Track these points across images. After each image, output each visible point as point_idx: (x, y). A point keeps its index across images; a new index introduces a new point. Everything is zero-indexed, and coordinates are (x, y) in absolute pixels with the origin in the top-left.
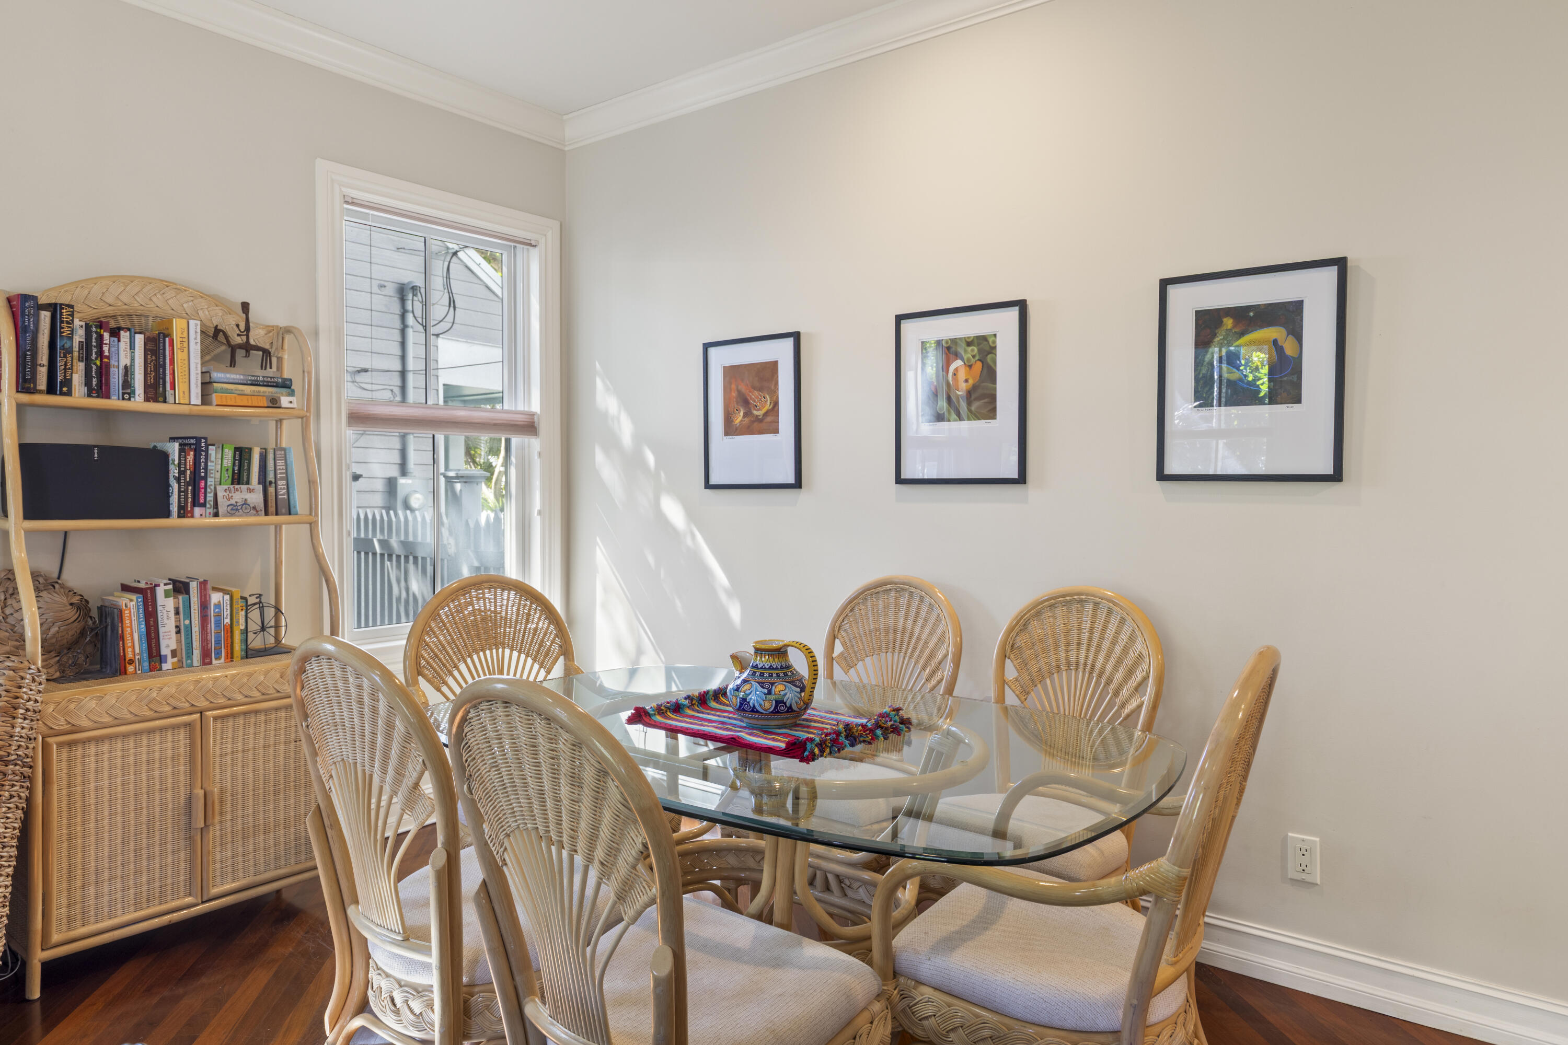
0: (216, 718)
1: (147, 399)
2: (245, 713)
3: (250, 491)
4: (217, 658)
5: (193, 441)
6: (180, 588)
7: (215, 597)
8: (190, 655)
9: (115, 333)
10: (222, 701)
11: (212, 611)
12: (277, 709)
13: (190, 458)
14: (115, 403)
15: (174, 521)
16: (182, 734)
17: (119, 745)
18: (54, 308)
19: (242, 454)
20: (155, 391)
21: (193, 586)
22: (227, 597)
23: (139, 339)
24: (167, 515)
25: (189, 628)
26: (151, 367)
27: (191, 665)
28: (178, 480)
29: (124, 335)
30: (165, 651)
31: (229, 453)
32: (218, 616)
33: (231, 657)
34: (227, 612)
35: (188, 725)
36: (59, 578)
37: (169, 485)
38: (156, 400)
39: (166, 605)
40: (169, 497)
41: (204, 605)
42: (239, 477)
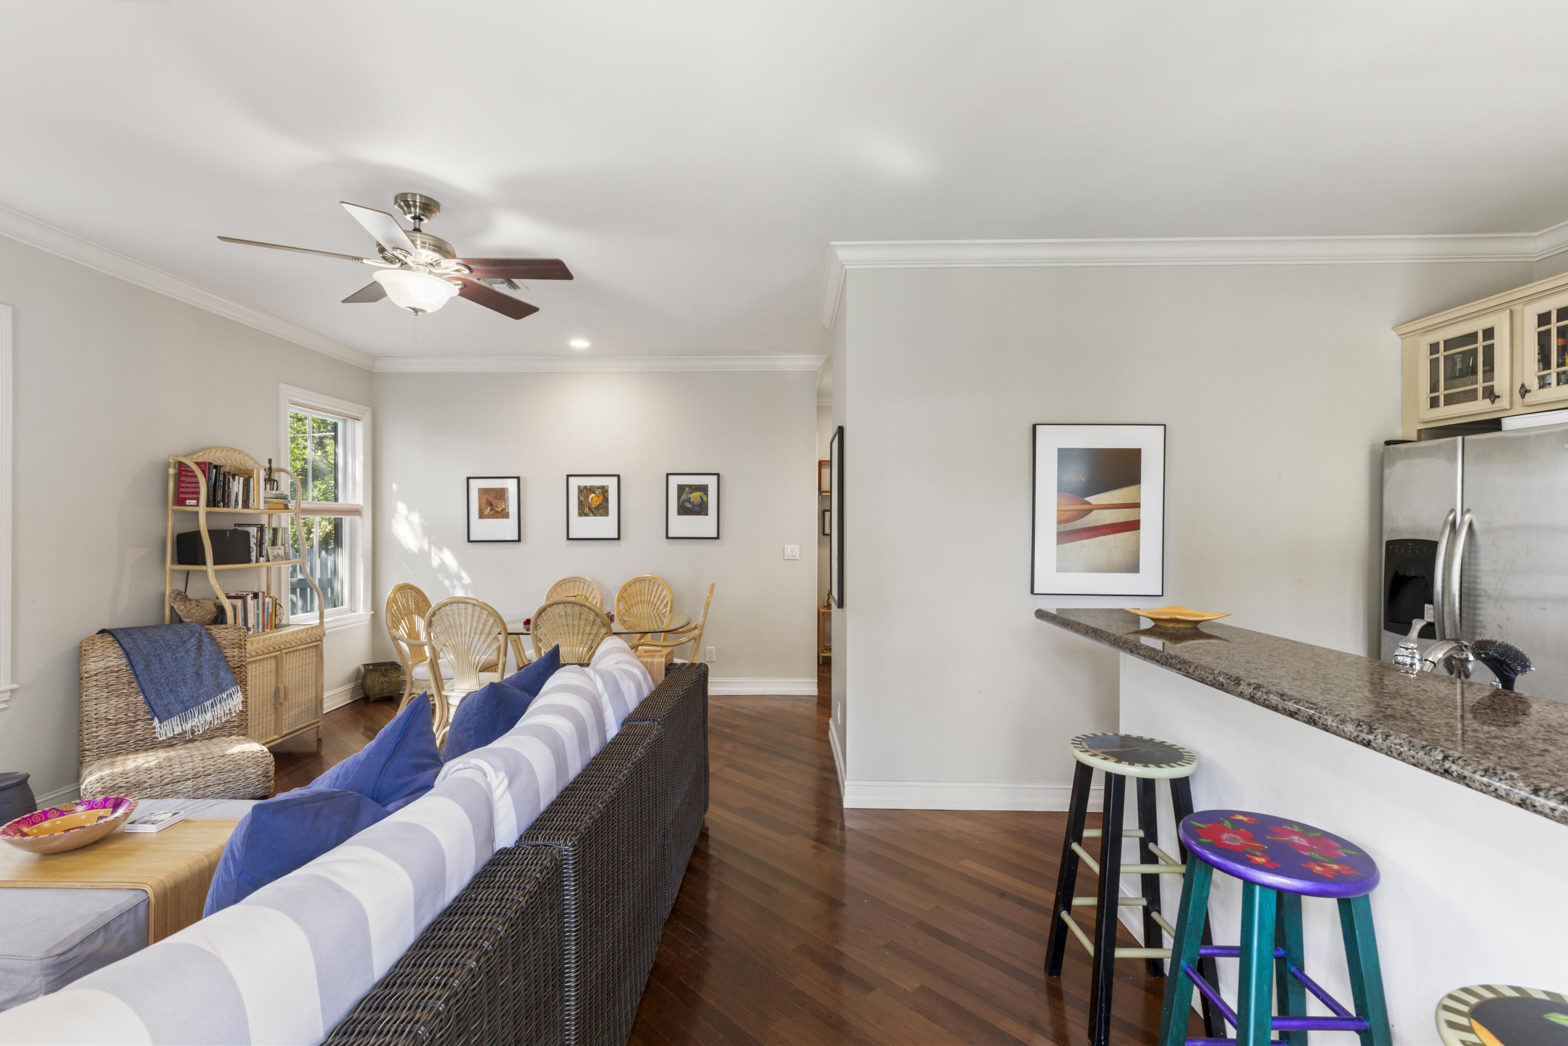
0: (286, 653)
1: (243, 508)
2: (293, 651)
3: (279, 549)
4: (267, 629)
5: (260, 526)
6: (256, 596)
7: (267, 600)
8: (258, 627)
9: (234, 476)
10: (288, 645)
11: (266, 606)
12: (303, 649)
13: (259, 534)
14: (231, 510)
15: (253, 564)
16: (273, 661)
17: (254, 666)
18: (216, 467)
19: (275, 531)
20: (246, 504)
21: (260, 594)
22: (271, 599)
23: (242, 479)
24: (249, 561)
25: (258, 614)
26: (245, 492)
27: (258, 632)
28: (256, 544)
29: (237, 477)
30: (250, 625)
31: (271, 531)
32: (268, 608)
33: (271, 629)
34: (270, 607)
35: (276, 656)
37: (250, 547)
38: (246, 508)
39: (250, 602)
40: (250, 553)
41: (264, 604)
42: (274, 543)
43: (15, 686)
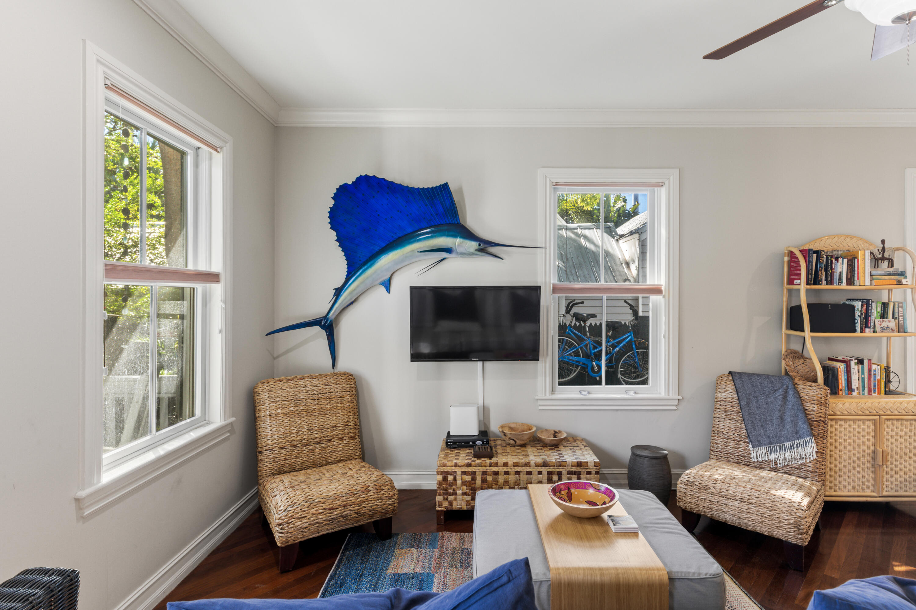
0: (885, 419)
1: (847, 284)
2: (897, 419)
3: (889, 321)
4: (875, 393)
5: (866, 301)
6: (860, 362)
7: (874, 367)
8: (863, 390)
9: (837, 259)
10: (889, 412)
11: (873, 373)
12: (911, 420)
13: (865, 308)
14: (835, 286)
15: (858, 334)
16: (871, 424)
17: (848, 423)
18: (817, 252)
19: (885, 306)
20: (851, 281)
21: (866, 361)
22: (879, 367)
23: (845, 261)
24: (854, 331)
25: (863, 379)
26: (849, 271)
27: (863, 394)
28: (860, 317)
29: (840, 260)
30: (854, 387)
31: (880, 305)
32: (875, 375)
33: (880, 393)
34: (878, 374)
35: (874, 420)
36: (802, 353)
37: (855, 319)
38: (851, 285)
39: (854, 367)
40: (855, 324)
41: (870, 370)
42: (883, 316)
43: (680, 397)
